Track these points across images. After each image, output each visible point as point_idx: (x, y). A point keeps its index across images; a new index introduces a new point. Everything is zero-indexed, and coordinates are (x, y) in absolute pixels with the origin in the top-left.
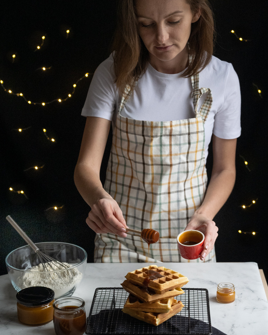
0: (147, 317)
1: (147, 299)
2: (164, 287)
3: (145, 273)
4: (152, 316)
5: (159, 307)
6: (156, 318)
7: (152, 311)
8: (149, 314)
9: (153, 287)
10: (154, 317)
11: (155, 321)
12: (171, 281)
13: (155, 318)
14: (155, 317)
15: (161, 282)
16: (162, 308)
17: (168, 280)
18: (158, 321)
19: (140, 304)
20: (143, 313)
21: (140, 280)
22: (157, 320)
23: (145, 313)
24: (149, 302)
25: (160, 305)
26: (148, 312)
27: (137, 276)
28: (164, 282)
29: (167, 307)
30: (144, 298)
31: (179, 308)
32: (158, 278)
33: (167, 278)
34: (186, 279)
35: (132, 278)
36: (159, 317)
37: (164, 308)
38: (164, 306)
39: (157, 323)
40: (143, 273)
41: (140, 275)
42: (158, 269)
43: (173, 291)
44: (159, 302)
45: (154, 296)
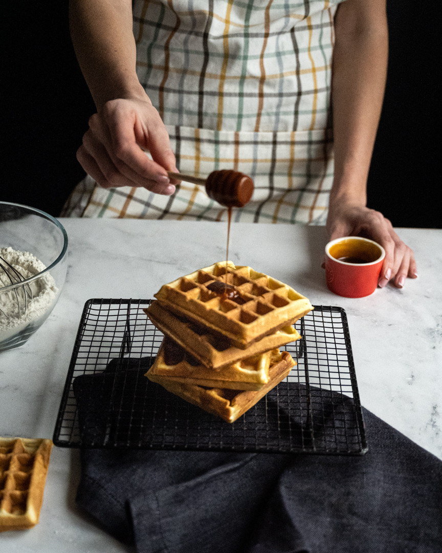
0: (209, 400)
1: (210, 361)
2: (253, 331)
3: (205, 289)
4: (221, 399)
5: (238, 379)
6: (231, 405)
7: (220, 385)
8: (214, 394)
9: (226, 330)
10: (226, 403)
11: (227, 412)
12: (271, 314)
13: (228, 406)
14: (229, 403)
15: (247, 318)
16: (245, 380)
17: (263, 310)
18: (235, 412)
19: (190, 368)
20: (198, 389)
21: (191, 307)
22: (232, 409)
23: (203, 390)
24: (215, 369)
25: (241, 373)
26: (211, 389)
27: (185, 297)
28: (253, 319)
29: (257, 377)
30: (201, 356)
31: (284, 370)
32: (238, 305)
33: (259, 304)
34: (306, 304)
35: (173, 302)
36: (236, 402)
37: (250, 380)
38: (252, 376)
39: (233, 418)
40: (200, 288)
41: (193, 295)
42: (235, 276)
43: (273, 336)
44: (238, 366)
45: (227, 352)
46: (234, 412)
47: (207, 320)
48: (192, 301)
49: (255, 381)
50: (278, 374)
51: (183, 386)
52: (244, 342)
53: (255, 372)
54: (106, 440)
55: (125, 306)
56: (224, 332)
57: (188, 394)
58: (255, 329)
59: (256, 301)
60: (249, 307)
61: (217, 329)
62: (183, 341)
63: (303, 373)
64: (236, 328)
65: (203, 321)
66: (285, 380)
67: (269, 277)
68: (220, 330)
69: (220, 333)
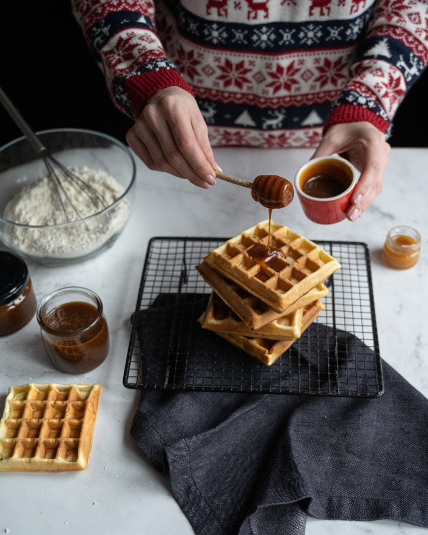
0: (251, 347)
1: (252, 323)
3: (247, 255)
4: (261, 347)
5: (275, 333)
6: (270, 353)
7: (260, 336)
8: (255, 343)
10: (265, 352)
11: (267, 359)
12: (304, 281)
13: (266, 354)
14: (267, 351)
15: (283, 286)
16: (282, 334)
17: (298, 276)
19: (235, 323)
20: (241, 337)
21: (236, 274)
22: (270, 356)
23: (246, 339)
24: (256, 330)
25: (278, 329)
26: (252, 338)
27: (230, 264)
28: (288, 287)
30: (243, 317)
31: (315, 314)
32: (276, 273)
33: (294, 270)
34: (335, 265)
35: (220, 267)
36: (273, 351)
37: (286, 334)
38: (287, 331)
39: (270, 363)
40: (243, 254)
41: (237, 262)
42: (274, 238)
43: (307, 296)
44: (275, 323)
45: (265, 315)
46: (272, 358)
47: (249, 287)
48: (236, 268)
49: (290, 335)
50: (309, 320)
51: (231, 336)
52: (281, 309)
53: (290, 328)
54: (166, 383)
55: (181, 244)
56: (263, 300)
57: (233, 341)
58: (290, 297)
59: (292, 267)
60: (285, 273)
61: (257, 295)
62: (228, 301)
63: (330, 314)
64: (273, 297)
65: (246, 288)
66: (315, 321)
67: (303, 238)
68: (260, 297)
69: (260, 299)
